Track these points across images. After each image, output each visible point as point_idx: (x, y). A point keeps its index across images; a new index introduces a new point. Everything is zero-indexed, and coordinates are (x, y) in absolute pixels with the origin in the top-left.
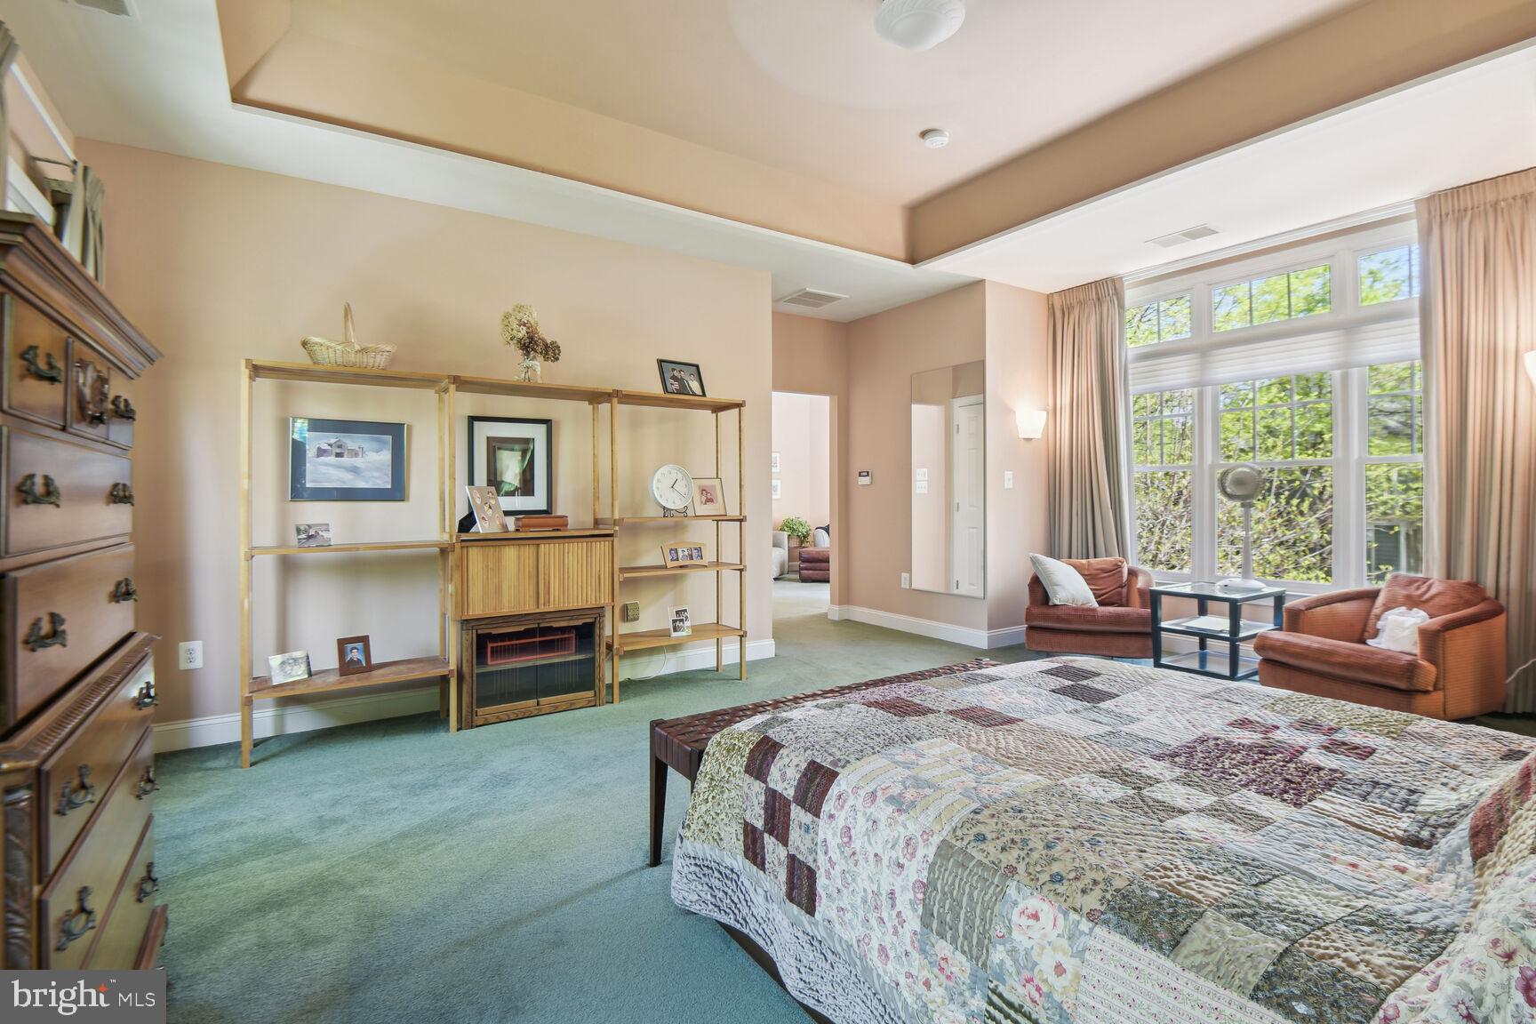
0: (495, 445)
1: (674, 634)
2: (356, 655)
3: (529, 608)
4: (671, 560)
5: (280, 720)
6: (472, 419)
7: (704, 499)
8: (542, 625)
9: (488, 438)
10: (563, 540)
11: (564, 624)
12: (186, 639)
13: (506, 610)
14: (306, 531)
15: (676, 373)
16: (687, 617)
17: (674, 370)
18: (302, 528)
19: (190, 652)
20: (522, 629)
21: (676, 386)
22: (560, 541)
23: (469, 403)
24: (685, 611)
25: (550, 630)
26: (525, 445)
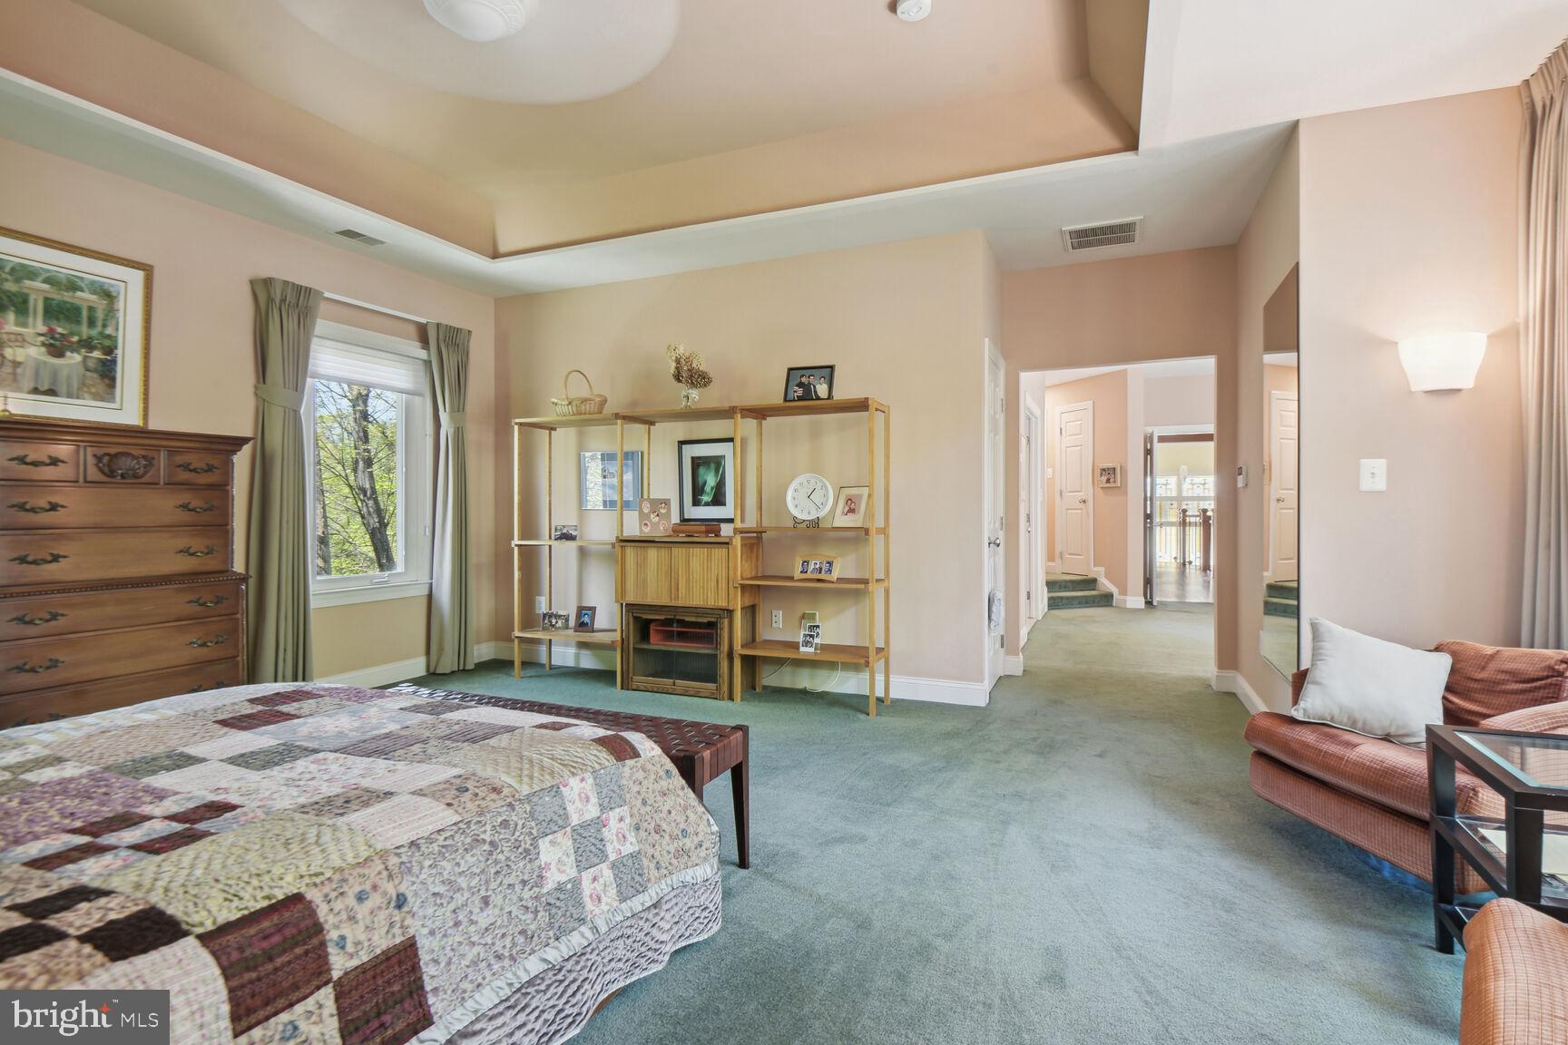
0: (697, 463)
1: (802, 649)
2: (586, 619)
3: (664, 601)
4: (801, 572)
5: (577, 657)
6: (681, 443)
7: (847, 508)
8: (677, 617)
9: (692, 458)
10: (711, 546)
11: (693, 619)
12: (539, 595)
13: (649, 600)
14: (561, 530)
15: (804, 380)
16: (818, 634)
17: (802, 376)
18: (559, 528)
19: (540, 602)
20: (662, 617)
21: (800, 392)
22: (708, 546)
23: (681, 430)
24: (818, 627)
25: (682, 623)
26: (717, 462)
